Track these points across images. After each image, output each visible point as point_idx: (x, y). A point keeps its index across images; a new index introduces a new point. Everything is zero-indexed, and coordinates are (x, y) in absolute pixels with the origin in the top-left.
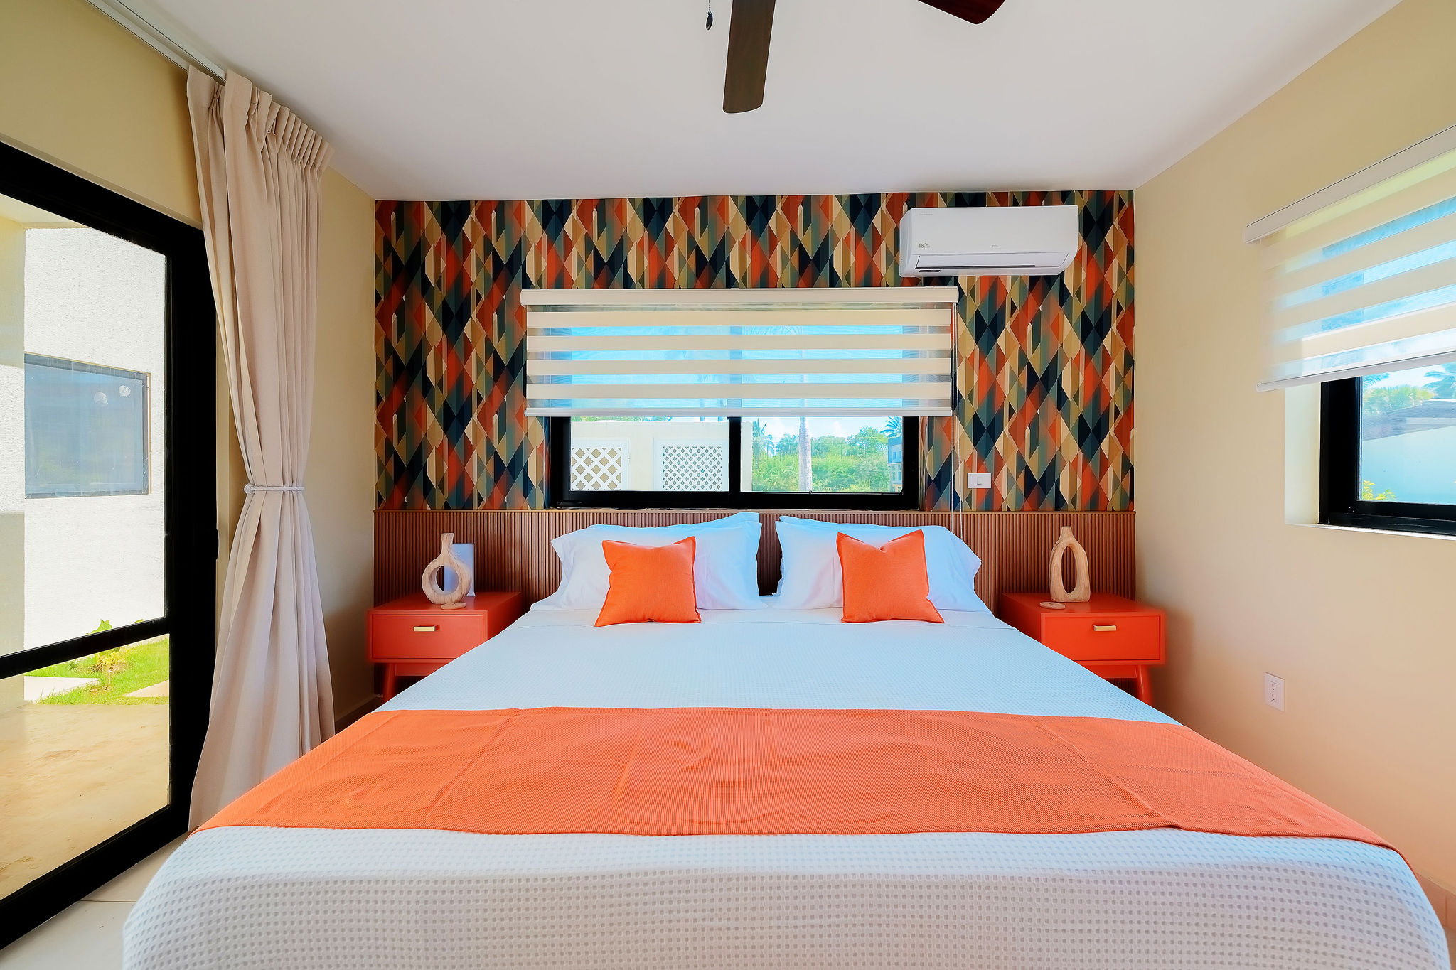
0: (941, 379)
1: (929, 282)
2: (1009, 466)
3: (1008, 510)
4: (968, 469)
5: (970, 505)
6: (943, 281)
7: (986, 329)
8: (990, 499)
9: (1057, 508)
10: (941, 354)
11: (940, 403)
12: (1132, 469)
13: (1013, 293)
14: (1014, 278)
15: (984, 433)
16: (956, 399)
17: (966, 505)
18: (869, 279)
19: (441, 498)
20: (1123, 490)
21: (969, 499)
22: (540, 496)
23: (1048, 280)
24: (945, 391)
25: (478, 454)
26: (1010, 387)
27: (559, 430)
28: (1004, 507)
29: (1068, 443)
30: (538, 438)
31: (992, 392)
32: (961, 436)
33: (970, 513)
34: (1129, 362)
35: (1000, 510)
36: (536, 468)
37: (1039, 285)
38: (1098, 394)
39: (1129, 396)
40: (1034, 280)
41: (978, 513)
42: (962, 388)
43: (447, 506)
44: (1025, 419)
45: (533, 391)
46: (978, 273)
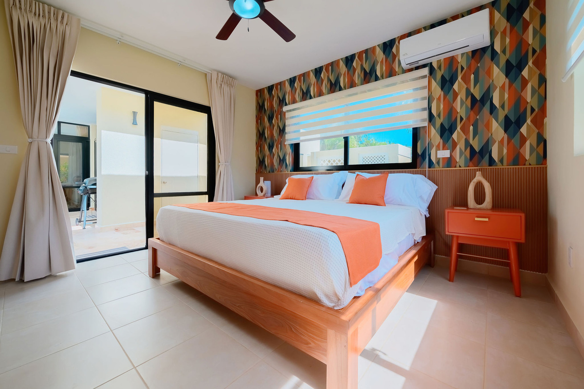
0: (424, 109)
1: (417, 68)
2: (461, 146)
3: (460, 167)
4: (438, 148)
5: (439, 165)
6: (424, 66)
7: (447, 83)
8: (450, 162)
9: (490, 165)
10: (423, 99)
11: (423, 120)
12: (545, 142)
13: (462, 61)
14: (463, 54)
15: (446, 131)
16: (431, 117)
17: (436, 166)
18: (391, 73)
19: (268, 169)
20: (538, 154)
21: (438, 163)
22: (290, 168)
23: (484, 50)
24: (425, 115)
25: (276, 156)
26: (460, 107)
27: (296, 147)
28: (458, 165)
29: (497, 130)
30: (289, 151)
31: (451, 111)
32: (434, 135)
33: (439, 169)
34: (543, 80)
35: (455, 167)
36: (289, 160)
37: (478, 53)
38: (518, 102)
39: (543, 100)
40: (474, 52)
41: (443, 169)
42: (434, 112)
43: (269, 172)
44: (470, 122)
45: (287, 137)
46: (442, 57)
